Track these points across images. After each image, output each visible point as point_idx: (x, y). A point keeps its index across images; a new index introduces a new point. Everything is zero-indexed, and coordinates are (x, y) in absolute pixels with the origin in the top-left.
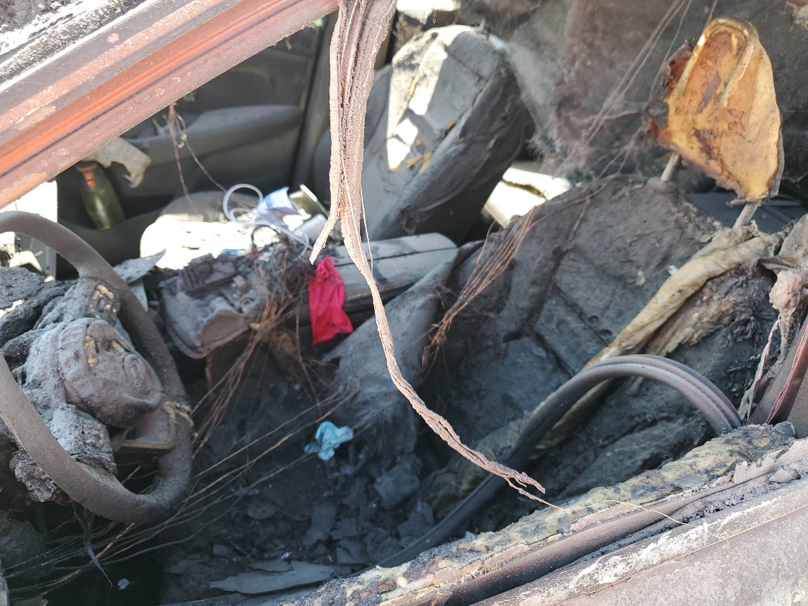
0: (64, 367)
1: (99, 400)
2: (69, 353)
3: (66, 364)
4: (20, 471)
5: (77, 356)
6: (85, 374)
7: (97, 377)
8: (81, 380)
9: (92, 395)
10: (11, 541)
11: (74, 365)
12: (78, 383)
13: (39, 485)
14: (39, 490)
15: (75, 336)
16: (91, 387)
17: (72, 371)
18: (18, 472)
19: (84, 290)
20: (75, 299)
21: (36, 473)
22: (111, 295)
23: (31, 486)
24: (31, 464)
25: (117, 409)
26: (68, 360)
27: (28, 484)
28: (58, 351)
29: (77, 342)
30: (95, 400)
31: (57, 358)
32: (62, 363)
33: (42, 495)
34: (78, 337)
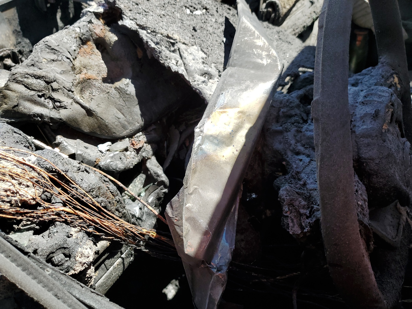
0: (358, 119)
1: (376, 168)
2: (369, 109)
3: (361, 118)
4: (285, 193)
5: (376, 115)
6: (376, 136)
7: (385, 144)
8: (370, 140)
9: (373, 160)
10: (242, 240)
11: (369, 122)
12: (366, 141)
13: (295, 216)
14: (292, 220)
15: (380, 96)
16: (375, 150)
17: (365, 127)
18: (282, 192)
19: (382, 71)
20: (372, 76)
21: (297, 203)
22: (399, 86)
23: (286, 212)
24: (297, 193)
25: (385, 185)
26: (366, 115)
27: (286, 208)
28: (357, 105)
29: (381, 103)
30: (373, 166)
31: (354, 109)
32: (358, 116)
33: (293, 227)
34: (383, 99)
